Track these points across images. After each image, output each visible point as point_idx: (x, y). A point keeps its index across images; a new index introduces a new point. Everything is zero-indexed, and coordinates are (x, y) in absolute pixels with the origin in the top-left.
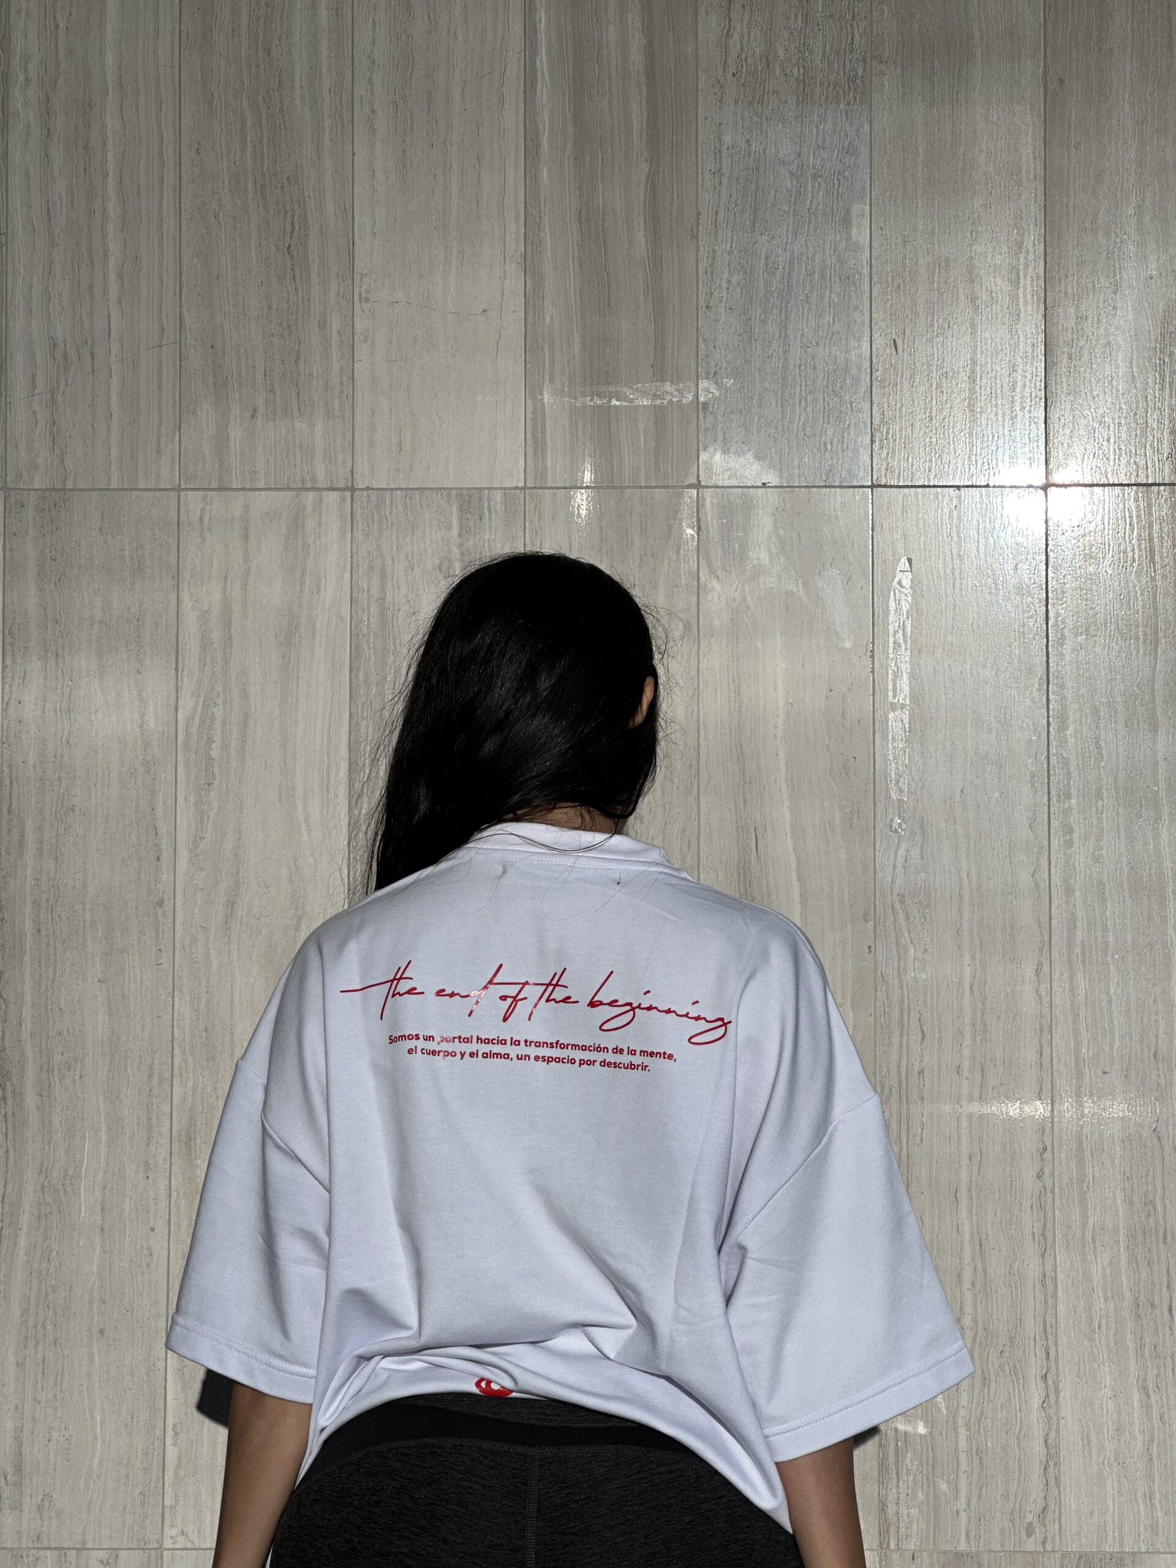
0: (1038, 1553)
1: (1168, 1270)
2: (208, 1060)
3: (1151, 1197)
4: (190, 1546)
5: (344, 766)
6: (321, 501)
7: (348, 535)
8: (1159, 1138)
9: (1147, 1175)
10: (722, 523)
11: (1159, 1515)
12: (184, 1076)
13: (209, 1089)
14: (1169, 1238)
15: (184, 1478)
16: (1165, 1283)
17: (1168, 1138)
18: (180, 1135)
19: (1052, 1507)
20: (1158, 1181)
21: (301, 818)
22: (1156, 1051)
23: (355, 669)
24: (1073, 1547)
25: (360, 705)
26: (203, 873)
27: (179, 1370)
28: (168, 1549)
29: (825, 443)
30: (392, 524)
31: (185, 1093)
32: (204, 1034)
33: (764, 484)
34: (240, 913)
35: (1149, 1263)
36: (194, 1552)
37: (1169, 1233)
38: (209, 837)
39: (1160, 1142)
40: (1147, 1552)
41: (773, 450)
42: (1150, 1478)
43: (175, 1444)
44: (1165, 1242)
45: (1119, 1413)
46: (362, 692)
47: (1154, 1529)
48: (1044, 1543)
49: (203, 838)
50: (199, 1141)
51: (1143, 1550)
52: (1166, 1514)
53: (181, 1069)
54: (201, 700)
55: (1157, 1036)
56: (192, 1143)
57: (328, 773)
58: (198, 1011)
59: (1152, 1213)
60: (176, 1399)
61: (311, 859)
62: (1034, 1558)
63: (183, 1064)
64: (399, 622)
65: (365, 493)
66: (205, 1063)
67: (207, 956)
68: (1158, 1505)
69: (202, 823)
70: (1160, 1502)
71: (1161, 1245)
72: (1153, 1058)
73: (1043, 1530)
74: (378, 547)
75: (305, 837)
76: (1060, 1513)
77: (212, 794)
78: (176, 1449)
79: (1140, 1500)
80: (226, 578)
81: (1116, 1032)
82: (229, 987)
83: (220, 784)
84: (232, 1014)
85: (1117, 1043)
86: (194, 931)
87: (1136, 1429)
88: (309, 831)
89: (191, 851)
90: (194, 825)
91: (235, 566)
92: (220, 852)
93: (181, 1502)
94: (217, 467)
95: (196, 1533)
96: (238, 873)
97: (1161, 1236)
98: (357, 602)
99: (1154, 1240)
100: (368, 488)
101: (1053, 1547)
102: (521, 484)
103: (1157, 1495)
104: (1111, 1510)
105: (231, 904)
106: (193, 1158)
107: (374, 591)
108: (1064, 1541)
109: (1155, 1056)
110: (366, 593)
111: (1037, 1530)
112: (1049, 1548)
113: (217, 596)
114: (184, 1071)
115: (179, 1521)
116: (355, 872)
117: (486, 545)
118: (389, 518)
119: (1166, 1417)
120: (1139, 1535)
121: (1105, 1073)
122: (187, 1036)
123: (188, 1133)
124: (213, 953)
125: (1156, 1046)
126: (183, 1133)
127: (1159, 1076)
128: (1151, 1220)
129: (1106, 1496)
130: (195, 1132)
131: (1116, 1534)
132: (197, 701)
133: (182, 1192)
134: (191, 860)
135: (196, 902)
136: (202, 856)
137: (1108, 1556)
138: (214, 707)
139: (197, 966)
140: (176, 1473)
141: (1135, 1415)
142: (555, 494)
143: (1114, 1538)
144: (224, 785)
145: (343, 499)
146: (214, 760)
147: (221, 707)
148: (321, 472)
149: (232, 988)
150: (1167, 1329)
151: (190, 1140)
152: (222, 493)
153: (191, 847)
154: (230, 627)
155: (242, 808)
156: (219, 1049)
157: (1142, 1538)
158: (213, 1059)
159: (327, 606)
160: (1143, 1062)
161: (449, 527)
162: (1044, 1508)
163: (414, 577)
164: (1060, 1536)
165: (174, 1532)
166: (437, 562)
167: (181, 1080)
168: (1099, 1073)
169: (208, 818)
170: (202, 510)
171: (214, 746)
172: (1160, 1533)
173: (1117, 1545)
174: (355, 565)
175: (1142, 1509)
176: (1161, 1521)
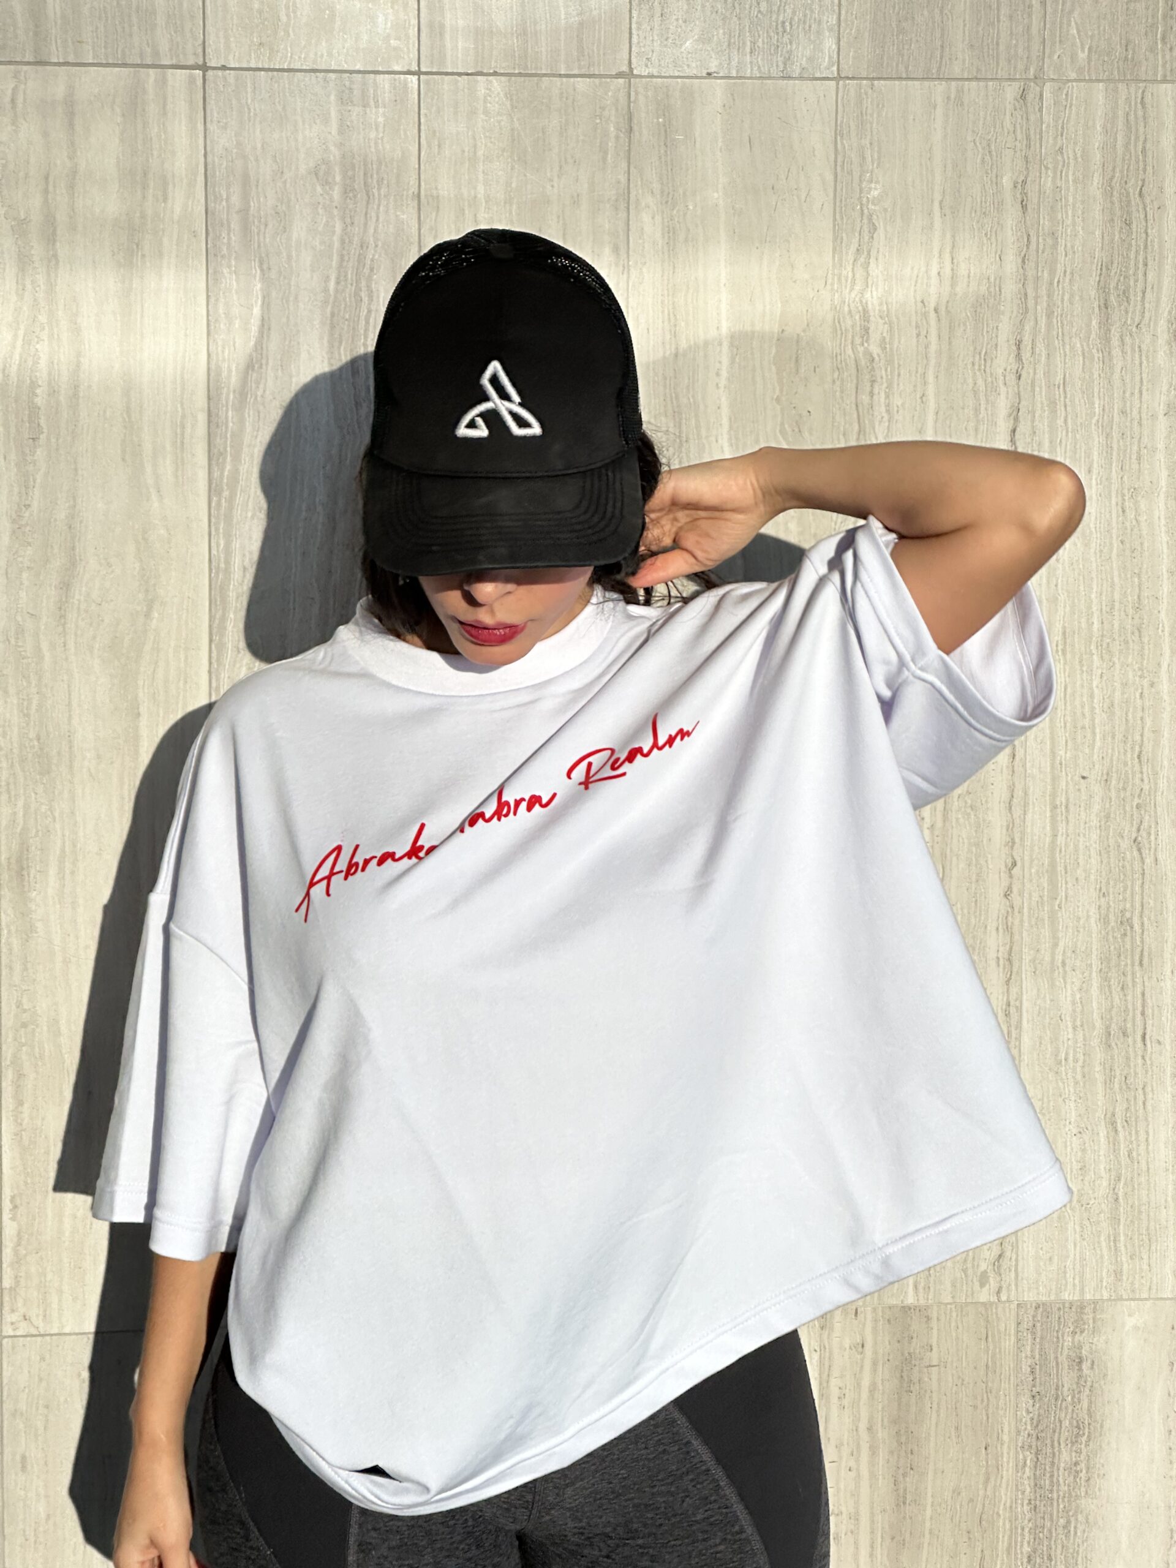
0: (991, 1304)
1: (1143, 994)
2: (40, 774)
3: (1128, 915)
4: (34, 1331)
5: (202, 418)
6: (164, 81)
7: (200, 127)
8: (1139, 850)
9: (1125, 890)
10: (658, 123)
11: (1124, 1259)
12: (13, 793)
13: (44, 808)
14: (1146, 961)
15: (26, 1255)
16: (1140, 1009)
17: (1150, 849)
18: (9, 863)
19: (1008, 1254)
20: (1137, 898)
21: (150, 481)
22: (1140, 752)
23: (212, 300)
24: (1030, 1297)
25: (220, 343)
26: (29, 548)
27: (16, 1135)
28: (8, 1337)
29: (783, 23)
30: (255, 115)
31: (15, 813)
32: (36, 743)
33: (709, 74)
34: (77, 597)
35: (1122, 988)
36: (39, 1339)
37: (1146, 954)
38: (35, 504)
39: (1141, 854)
40: (1109, 1300)
41: (721, 31)
42: (1115, 1220)
43: (13, 1219)
44: (1141, 964)
45: (1084, 1151)
46: (222, 326)
47: (1118, 1274)
48: (998, 1292)
49: (29, 505)
50: (33, 872)
51: (1105, 1298)
52: (1131, 1258)
53: (8, 784)
54: (21, 333)
55: (1142, 735)
56: (25, 873)
57: (183, 427)
58: (28, 715)
59: (1129, 933)
60: (12, 1168)
61: (162, 532)
62: (986, 1310)
63: (11, 780)
64: (268, 240)
65: (220, 73)
66: (38, 777)
67: (38, 649)
68: (1123, 1248)
69: (27, 487)
70: (1126, 1246)
71: (1137, 968)
72: (1137, 760)
73: (998, 1279)
74: (239, 144)
75: (156, 505)
76: (1017, 1260)
77: (39, 452)
78: (15, 1223)
79: (1104, 1244)
80: (47, 178)
81: (1098, 731)
82: (66, 686)
83: (48, 439)
84: (70, 718)
85: (1098, 744)
86: (19, 619)
87: (1102, 1167)
88: (161, 497)
89: (14, 521)
90: (16, 490)
91: (58, 162)
92: (50, 523)
93: (23, 1282)
94: (31, 33)
95: (41, 1317)
96: (73, 548)
97: (1137, 958)
98: (213, 214)
99: (1129, 962)
100: (224, 68)
101: (1008, 1297)
102: (414, 68)
103: (1122, 1238)
104: (1072, 1256)
105: (66, 586)
106: (26, 889)
107: (235, 200)
108: (1020, 1289)
109: (1139, 757)
110: (224, 203)
111: (991, 1280)
112: (1004, 1298)
113: (36, 202)
114: (12, 787)
115: (20, 1305)
116: (218, 545)
117: (372, 144)
118: (252, 107)
119: (1134, 1154)
120: (1101, 1281)
121: (1084, 778)
122: (15, 745)
123: (19, 861)
124: (45, 646)
125: (1141, 747)
126: (13, 861)
127: (1142, 780)
128: (1128, 939)
129: (1067, 1240)
130: (28, 859)
131: (1077, 1281)
132: (15, 336)
133: (13, 928)
134: (14, 532)
135: (21, 584)
136: (28, 528)
137: (1067, 1305)
138: (38, 343)
139: (25, 661)
140: (16, 1252)
141: (1102, 1153)
142: (457, 82)
143: (1074, 1285)
144: (53, 440)
145: (192, 80)
146: (39, 408)
147: (46, 343)
148: (164, 46)
149: (69, 686)
150: (1140, 1061)
151: (22, 869)
152: (39, 68)
153: (14, 516)
154: (55, 241)
155: (76, 470)
156: (55, 761)
157: (1104, 1284)
158: (49, 773)
159: (176, 217)
160: (1126, 764)
161: (326, 120)
162: (1000, 1256)
163: (285, 182)
164: (1016, 1285)
165: (14, 1317)
166: (312, 164)
167: (10, 797)
168: (1077, 778)
169: (34, 482)
170: (15, 90)
171: (38, 391)
172: (1125, 1278)
173: (1077, 1292)
174: (209, 167)
175: (1105, 1252)
176: (1125, 1266)
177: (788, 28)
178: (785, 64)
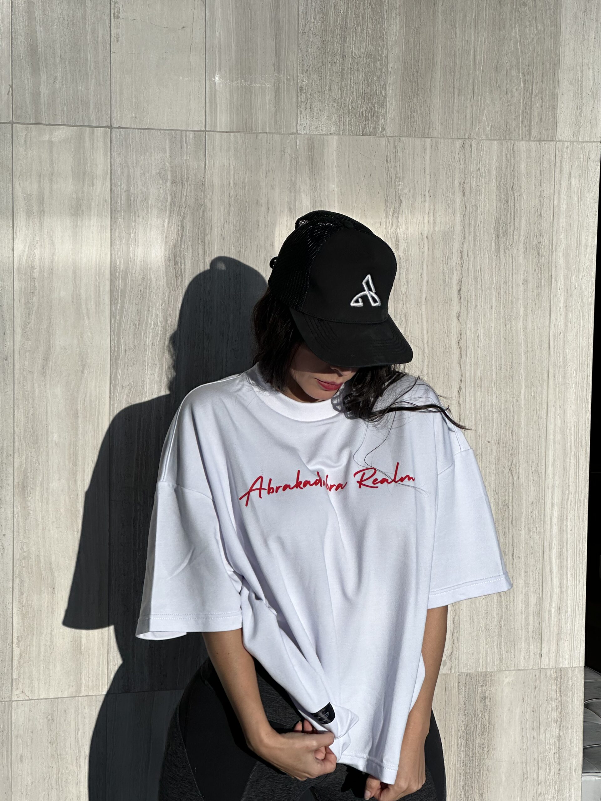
0: (448, 674)
1: (513, 537)
2: (33, 443)
3: (507, 502)
4: (27, 698)
5: (108, 283)
6: (93, 133)
7: (109, 154)
8: (512, 473)
9: (506, 491)
10: (309, 154)
11: (504, 653)
12: (21, 452)
13: (35, 459)
14: (514, 522)
15: (24, 663)
16: (511, 543)
17: (516, 473)
18: (19, 485)
19: (455, 652)
20: (511, 494)
21: (84, 311)
22: (512, 431)
23: (113, 230)
24: (464, 671)
25: (116, 249)
26: (30, 342)
27: (20, 608)
28: (15, 701)
30: (133, 148)
31: (21, 462)
32: (31, 430)
34: (51, 363)
35: (504, 534)
36: (29, 701)
37: (514, 519)
38: (33, 322)
39: (512, 475)
40: (497, 671)
41: (336, 115)
42: (500, 636)
43: (18, 647)
44: (512, 523)
45: (487, 606)
46: (117, 242)
47: (501, 660)
48: (451, 669)
49: (30, 322)
50: (29, 488)
51: (496, 670)
52: (507, 652)
53: (19, 449)
54: (28, 245)
55: (513, 423)
56: (25, 489)
57: (99, 287)
58: (28, 417)
59: (507, 510)
60: (18, 624)
61: (89, 334)
62: (446, 677)
63: (20, 447)
64: (138, 204)
65: (118, 130)
66: (32, 445)
67: (33, 387)
68: (503, 648)
69: (29, 314)
70: (504, 647)
71: (510, 525)
72: (511, 434)
73: (451, 663)
74: (126, 162)
75: (87, 322)
76: (459, 655)
77: (35, 298)
78: (19, 649)
79: (495, 647)
80: (40, 176)
81: (495, 421)
82: (45, 404)
83: (39, 292)
84: (47, 418)
85: (495, 427)
86: (25, 374)
87: (495, 613)
88: (89, 318)
89: (23, 329)
90: (24, 315)
91: (45, 169)
92: (39, 330)
93: (22, 676)
94: (34, 111)
95: (30, 692)
96: (49, 341)
97: (510, 521)
98: (114, 192)
99: (507, 522)
100: (120, 127)
101: (455, 671)
102: (203, 129)
103: (503, 644)
104: (482, 652)
105: (46, 359)
106: (26, 496)
107: (124, 187)
108: (460, 667)
109: (512, 433)
110: (119, 187)
111: (448, 664)
112: (453, 671)
113: (35, 186)
114: (20, 450)
115: (20, 686)
116: (114, 340)
117: (185, 162)
118: (132, 145)
119: (508, 606)
120: (494, 663)
121: (489, 442)
122: (22, 430)
123: (23, 483)
124: (36, 385)
125: (512, 428)
126: (20, 483)
127: (513, 443)
128: (507, 513)
129: (480, 646)
130: (27, 482)
131: (484, 663)
132: (25, 246)
133: (20, 514)
134: (23, 334)
135: (26, 358)
136: (29, 333)
137: (480, 674)
138: (35, 249)
139: (27, 393)
140: (19, 662)
141: (495, 606)
142: (221, 135)
143: (483, 665)
144: (41, 293)
145: (106, 133)
146: (35, 279)
147: (39, 249)
148: (93, 116)
149: (47, 404)
150: (511, 566)
151: (24, 487)
152: (37, 126)
153: (23, 327)
154: (43, 204)
155: (51, 306)
156: (40, 438)
157: (495, 664)
158: (37, 443)
159: (97, 194)
160: (506, 436)
161: (165, 151)
162: (452, 653)
163: (146, 179)
164: (458, 666)
165: (18, 692)
166: (158, 171)
167: (19, 454)
168: (486, 442)
169: (32, 311)
170: (26, 135)
171: (35, 271)
172: (504, 661)
173: (484, 668)
174: (113, 172)
175: (496, 650)
176: (504, 656)
177: (364, 114)
178: (363, 130)
